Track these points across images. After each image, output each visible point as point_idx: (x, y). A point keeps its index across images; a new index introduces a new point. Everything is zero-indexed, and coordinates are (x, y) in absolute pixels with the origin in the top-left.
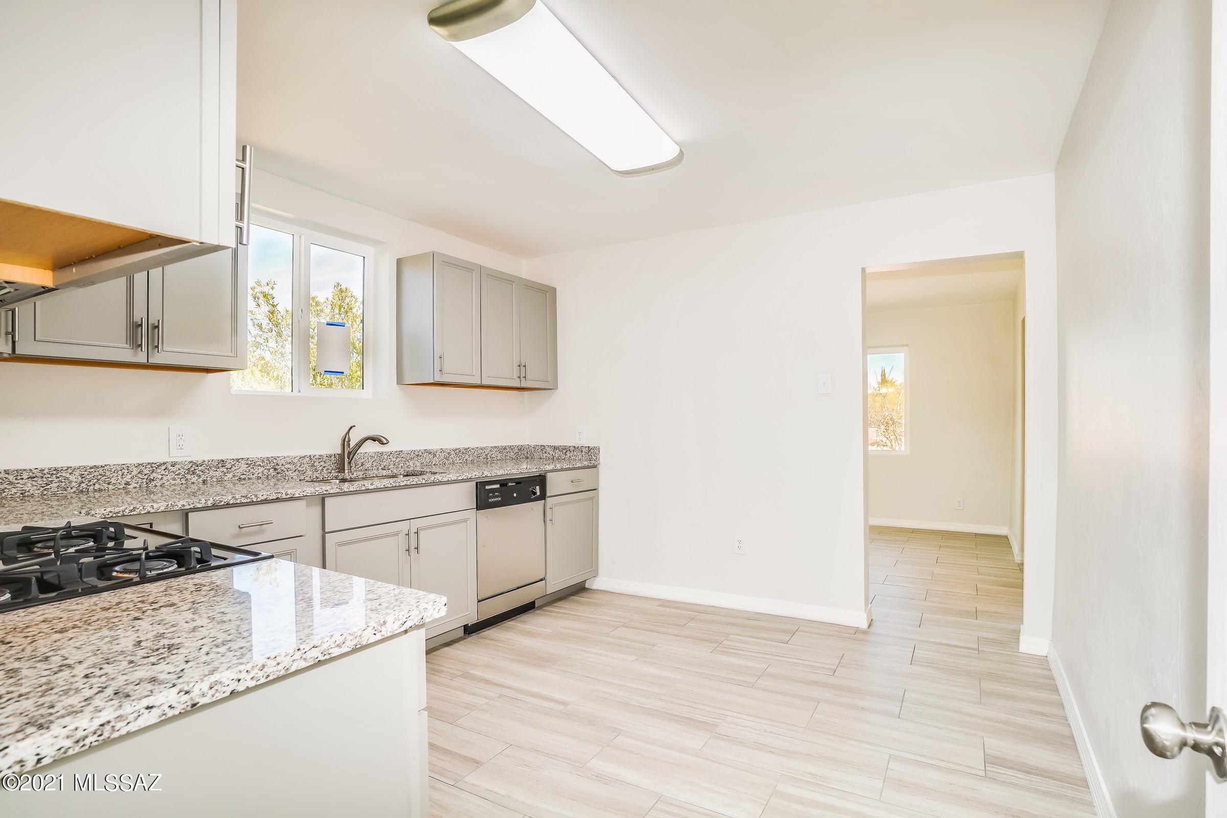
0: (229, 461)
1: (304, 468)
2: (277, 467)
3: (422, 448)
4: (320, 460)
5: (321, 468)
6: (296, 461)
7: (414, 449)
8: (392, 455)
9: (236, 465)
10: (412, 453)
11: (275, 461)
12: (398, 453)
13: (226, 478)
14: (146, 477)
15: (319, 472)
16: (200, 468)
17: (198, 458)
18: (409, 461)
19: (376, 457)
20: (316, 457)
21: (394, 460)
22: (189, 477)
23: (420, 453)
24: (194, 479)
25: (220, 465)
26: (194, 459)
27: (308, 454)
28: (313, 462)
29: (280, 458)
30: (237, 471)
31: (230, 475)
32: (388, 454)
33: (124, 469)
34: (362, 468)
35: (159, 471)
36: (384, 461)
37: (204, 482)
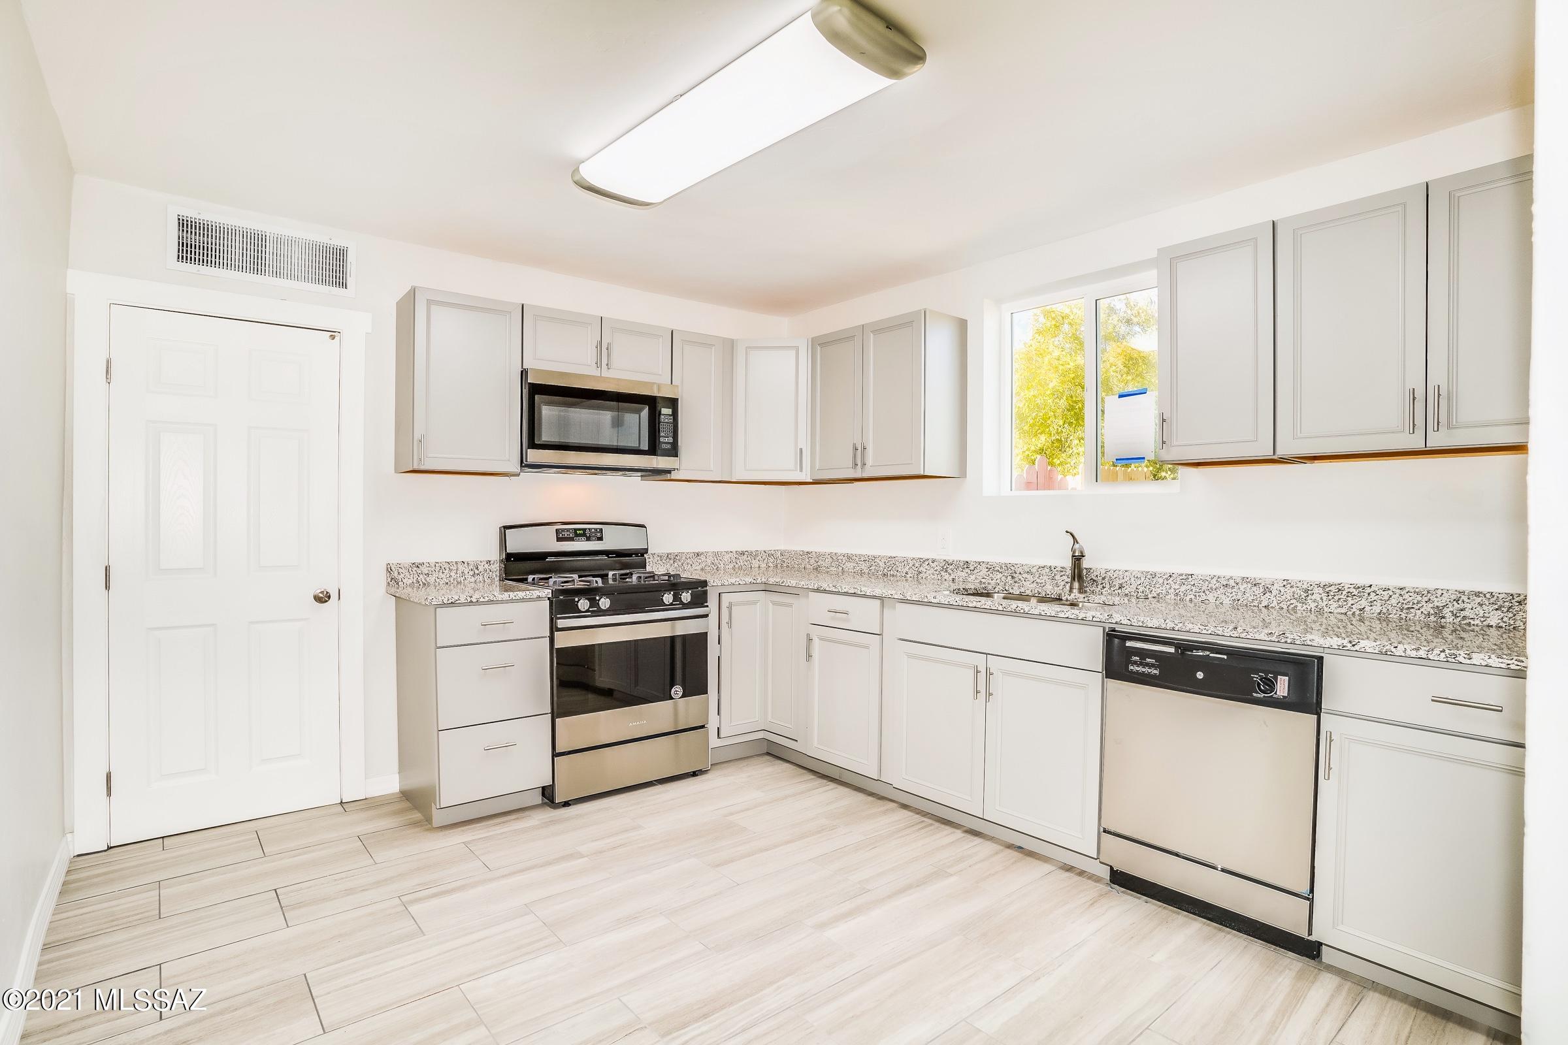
0: (972, 563)
1: (1043, 581)
2: (1014, 575)
3: (1238, 573)
4: (1062, 574)
5: (1063, 583)
6: (1034, 570)
7: (1217, 573)
8: (1172, 579)
9: (978, 568)
10: (1214, 581)
11: (1012, 568)
12: (1184, 577)
13: (970, 580)
14: (917, 569)
15: (1061, 588)
16: (951, 567)
17: (950, 558)
18: (1207, 592)
19: (1143, 579)
20: (1057, 569)
21: (1177, 587)
22: (943, 573)
23: (1232, 583)
24: (947, 576)
25: (965, 566)
26: (947, 558)
27: (1049, 565)
28: (1053, 575)
29: (1018, 566)
30: (979, 574)
31: (973, 577)
32: (1165, 577)
33: (905, 561)
34: (1120, 591)
35: (924, 565)
36: (1157, 586)
37: (953, 580)
